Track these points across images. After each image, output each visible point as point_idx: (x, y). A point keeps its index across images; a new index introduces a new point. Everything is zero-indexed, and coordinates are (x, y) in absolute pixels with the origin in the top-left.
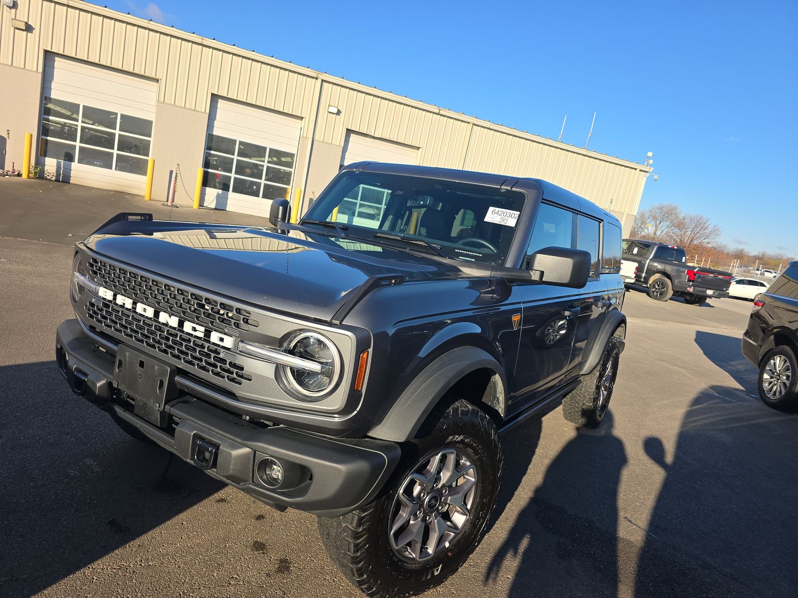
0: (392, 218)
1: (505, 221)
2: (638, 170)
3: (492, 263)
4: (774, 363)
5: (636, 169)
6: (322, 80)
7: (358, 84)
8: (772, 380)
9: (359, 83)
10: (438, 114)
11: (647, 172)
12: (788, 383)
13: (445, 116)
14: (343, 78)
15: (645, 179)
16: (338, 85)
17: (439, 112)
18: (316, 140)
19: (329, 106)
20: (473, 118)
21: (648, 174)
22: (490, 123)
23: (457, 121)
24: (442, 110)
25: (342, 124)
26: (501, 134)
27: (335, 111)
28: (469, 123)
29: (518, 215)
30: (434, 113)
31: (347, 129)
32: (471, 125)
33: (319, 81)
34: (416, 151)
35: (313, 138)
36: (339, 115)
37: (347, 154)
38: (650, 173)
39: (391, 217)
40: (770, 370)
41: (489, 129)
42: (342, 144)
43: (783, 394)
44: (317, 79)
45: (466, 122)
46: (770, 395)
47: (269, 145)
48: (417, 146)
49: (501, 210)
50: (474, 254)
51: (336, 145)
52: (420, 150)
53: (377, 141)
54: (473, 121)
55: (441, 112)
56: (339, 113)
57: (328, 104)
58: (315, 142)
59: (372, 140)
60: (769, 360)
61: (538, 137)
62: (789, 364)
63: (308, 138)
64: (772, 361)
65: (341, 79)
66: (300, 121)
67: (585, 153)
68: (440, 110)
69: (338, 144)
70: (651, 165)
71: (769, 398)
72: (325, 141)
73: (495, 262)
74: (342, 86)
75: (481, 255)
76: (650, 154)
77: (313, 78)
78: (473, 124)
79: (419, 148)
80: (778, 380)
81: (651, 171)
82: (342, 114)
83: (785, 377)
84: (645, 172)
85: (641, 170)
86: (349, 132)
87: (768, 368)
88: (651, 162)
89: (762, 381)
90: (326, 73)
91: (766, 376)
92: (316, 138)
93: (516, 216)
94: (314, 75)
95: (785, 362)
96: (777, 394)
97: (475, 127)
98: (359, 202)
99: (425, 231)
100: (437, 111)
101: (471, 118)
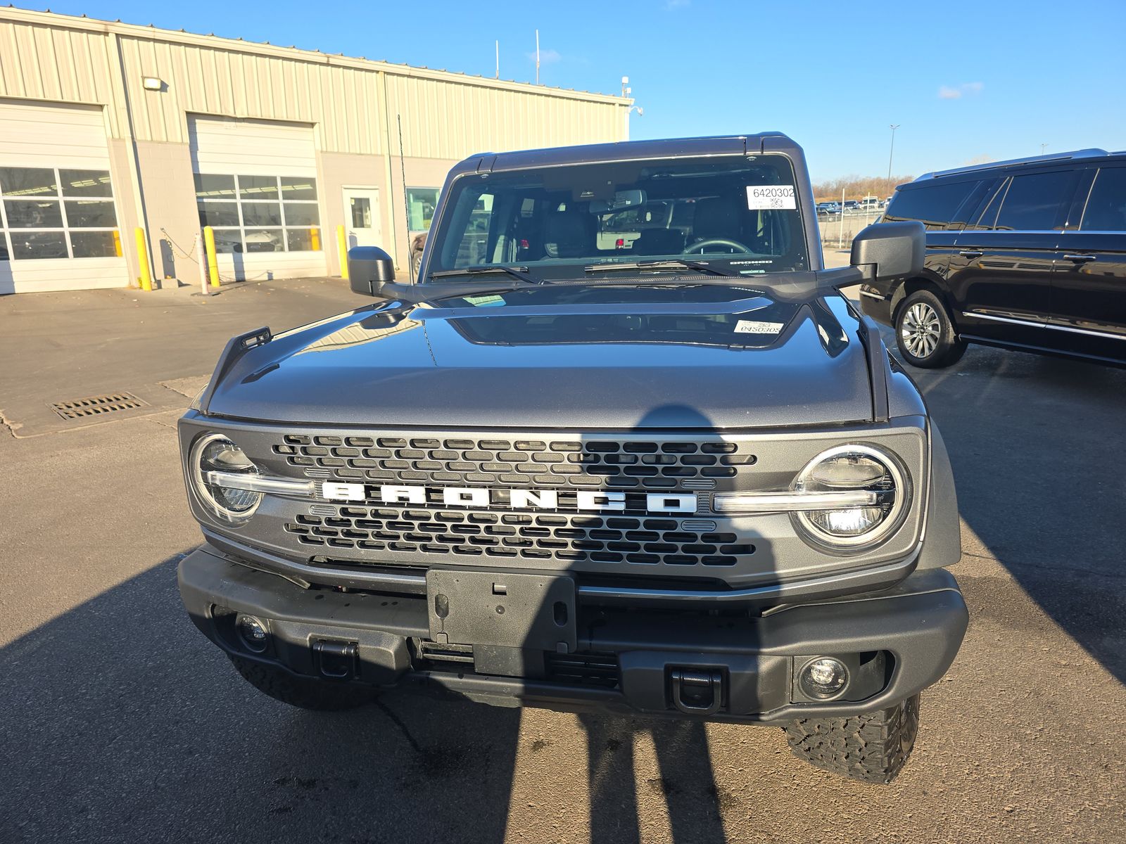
0: (504, 240)
1: (779, 203)
2: (617, 105)
3: (791, 270)
4: (913, 315)
5: (614, 104)
6: (117, 34)
7: (181, 33)
8: (915, 335)
9: (183, 31)
10: (328, 64)
11: (627, 106)
12: (937, 334)
13: (339, 66)
14: (152, 26)
15: (627, 116)
16: (148, 40)
17: (328, 61)
18: (140, 141)
19: (144, 78)
20: (381, 64)
21: (629, 109)
22: (409, 68)
23: (359, 72)
24: (331, 57)
25: (175, 107)
26: (429, 82)
27: (158, 86)
28: (378, 72)
29: (792, 191)
30: (321, 64)
31: (188, 113)
32: (381, 74)
33: (112, 37)
34: (309, 130)
35: (133, 138)
36: (166, 91)
37: (199, 155)
38: (632, 106)
39: (502, 238)
40: (909, 324)
41: (409, 76)
42: (187, 139)
43: (934, 348)
44: (106, 34)
45: (372, 71)
46: (916, 354)
47: (56, 163)
48: (310, 121)
49: (765, 187)
50: (760, 262)
51: (177, 143)
52: (316, 127)
53: (243, 124)
54: (384, 67)
55: (332, 61)
56: (164, 87)
57: (140, 75)
58: (138, 145)
59: (233, 124)
60: (905, 312)
61: (481, 78)
62: (933, 311)
63: (124, 140)
64: (910, 313)
65: (151, 29)
66: (100, 113)
67: (547, 92)
68: (328, 57)
69: (180, 141)
70: (631, 96)
71: (917, 358)
72: (155, 139)
73: (794, 266)
74: (155, 40)
75: (771, 262)
76: (625, 80)
77: (99, 33)
78: (385, 73)
79: (312, 125)
80: (922, 333)
81: (632, 103)
82: (171, 89)
83: (930, 328)
84: (625, 105)
85: (620, 105)
86: (192, 116)
87: (905, 322)
88: (629, 90)
89: (903, 340)
90: (119, 21)
91: (905, 333)
92: (138, 137)
93: (790, 193)
94: (101, 28)
95: (928, 310)
96: (926, 350)
97: (389, 77)
98: (242, 228)
99: (556, 248)
100: (324, 60)
101: (378, 63)
